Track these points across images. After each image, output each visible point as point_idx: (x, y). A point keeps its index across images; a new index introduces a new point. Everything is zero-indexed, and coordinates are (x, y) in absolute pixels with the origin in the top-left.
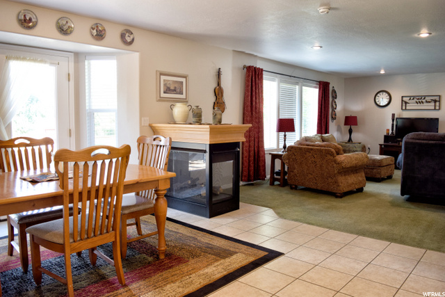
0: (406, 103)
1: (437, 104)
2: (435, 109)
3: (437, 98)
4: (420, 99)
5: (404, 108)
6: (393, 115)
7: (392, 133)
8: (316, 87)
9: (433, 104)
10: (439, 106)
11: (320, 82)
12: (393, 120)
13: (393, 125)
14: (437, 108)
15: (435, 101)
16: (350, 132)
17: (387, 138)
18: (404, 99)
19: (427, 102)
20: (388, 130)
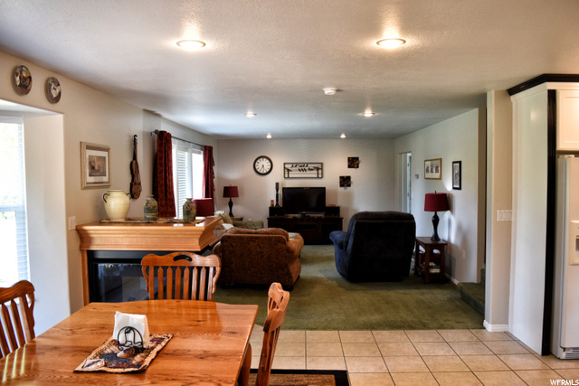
0: (289, 170)
1: (320, 171)
2: (318, 177)
3: (319, 166)
4: (303, 167)
5: (286, 176)
6: (277, 184)
7: (277, 204)
8: (199, 153)
9: (316, 172)
10: (322, 174)
11: (205, 147)
12: (277, 190)
13: (277, 195)
14: (320, 176)
15: (318, 169)
16: (231, 205)
17: (272, 209)
18: (286, 166)
19: (309, 169)
20: (272, 201)
